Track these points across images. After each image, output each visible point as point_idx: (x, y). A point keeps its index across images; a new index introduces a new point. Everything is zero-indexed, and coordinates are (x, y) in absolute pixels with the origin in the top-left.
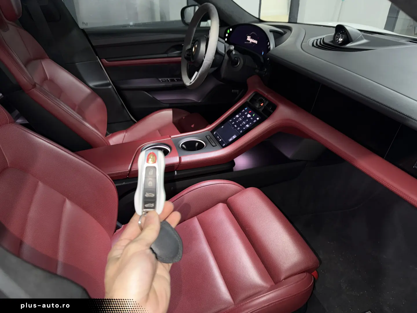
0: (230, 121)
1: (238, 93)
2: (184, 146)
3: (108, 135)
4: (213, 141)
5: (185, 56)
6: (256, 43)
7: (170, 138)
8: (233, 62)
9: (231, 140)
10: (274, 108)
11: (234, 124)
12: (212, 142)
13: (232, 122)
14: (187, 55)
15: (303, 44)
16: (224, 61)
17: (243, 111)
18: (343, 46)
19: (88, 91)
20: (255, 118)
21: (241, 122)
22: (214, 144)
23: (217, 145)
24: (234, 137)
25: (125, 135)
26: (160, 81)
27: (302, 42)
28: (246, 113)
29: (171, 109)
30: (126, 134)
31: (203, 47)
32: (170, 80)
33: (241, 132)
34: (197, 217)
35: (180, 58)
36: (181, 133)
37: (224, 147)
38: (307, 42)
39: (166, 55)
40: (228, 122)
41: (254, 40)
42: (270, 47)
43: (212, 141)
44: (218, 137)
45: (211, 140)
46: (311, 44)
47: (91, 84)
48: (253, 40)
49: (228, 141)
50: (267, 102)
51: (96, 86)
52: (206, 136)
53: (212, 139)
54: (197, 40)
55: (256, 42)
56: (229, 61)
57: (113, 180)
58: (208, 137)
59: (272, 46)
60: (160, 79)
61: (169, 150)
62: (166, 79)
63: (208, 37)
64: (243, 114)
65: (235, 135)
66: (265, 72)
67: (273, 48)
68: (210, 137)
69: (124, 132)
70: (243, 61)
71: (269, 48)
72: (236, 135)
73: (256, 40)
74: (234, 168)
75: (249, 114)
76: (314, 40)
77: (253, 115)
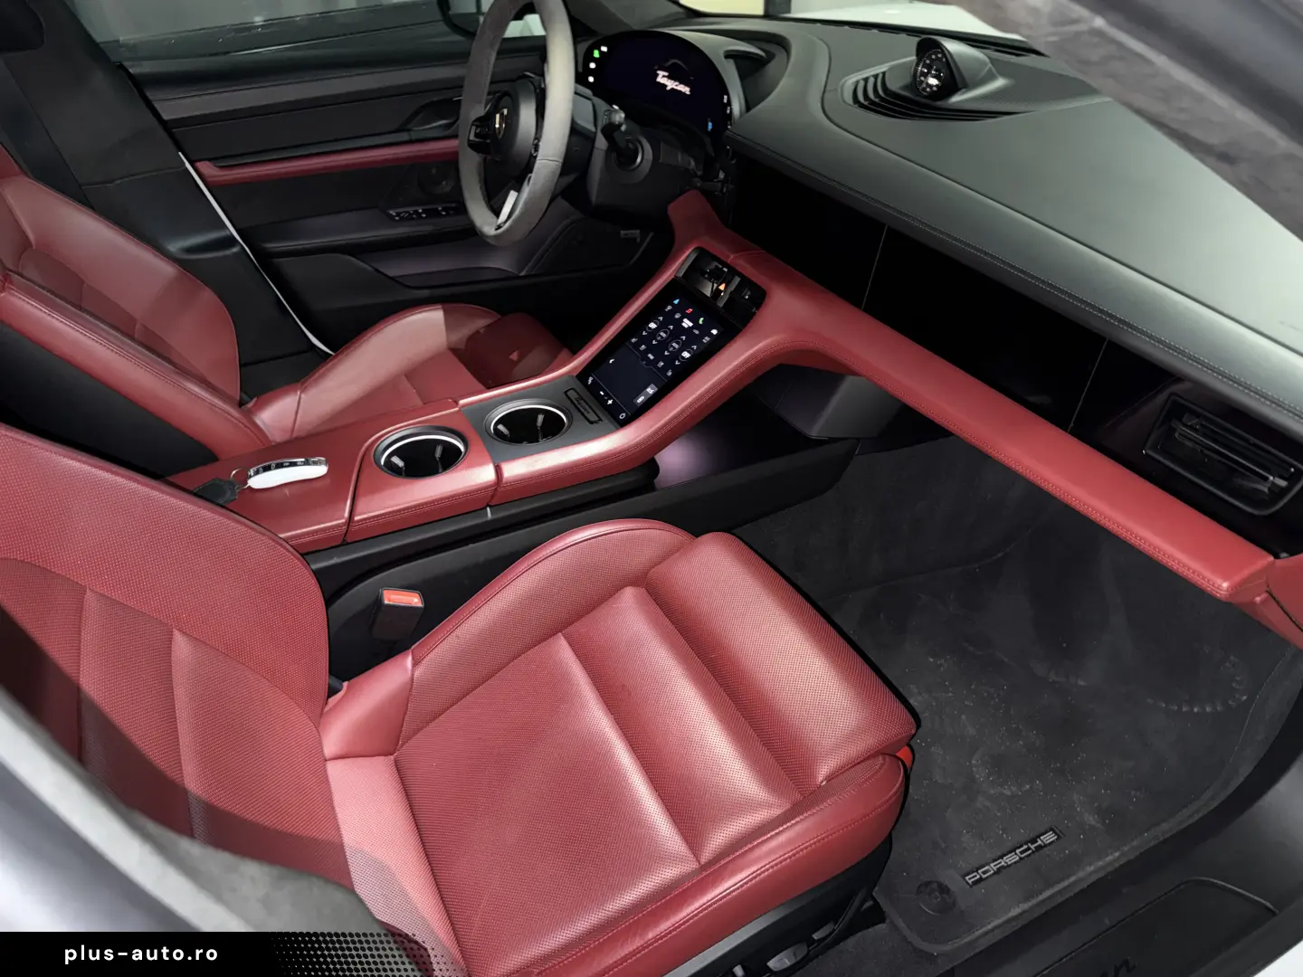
0: (634, 340)
1: (638, 240)
2: (501, 427)
3: (247, 403)
4: (590, 407)
5: (469, 140)
6: (688, 93)
7: (457, 409)
8: (622, 155)
9: (641, 400)
10: (760, 297)
11: (646, 352)
12: (585, 410)
13: (637, 345)
14: (477, 135)
15: (827, 96)
16: (595, 151)
17: (669, 308)
18: (939, 103)
19: (168, 270)
20: (705, 330)
21: (664, 344)
22: (593, 417)
23: (603, 419)
24: (650, 391)
25: (300, 398)
26: (391, 217)
27: (824, 92)
28: (677, 316)
29: (440, 306)
30: (303, 396)
31: (527, 114)
32: (424, 211)
33: (670, 373)
34: (564, 635)
35: (453, 143)
36: (489, 387)
37: (623, 424)
38: (836, 90)
39: (404, 136)
40: (627, 343)
41: (681, 83)
42: (731, 109)
43: (587, 407)
44: (602, 393)
45: (582, 402)
46: (848, 97)
47: (174, 247)
48: (677, 83)
49: (635, 404)
50: (737, 280)
51: (189, 250)
52: (566, 392)
53: (582, 399)
54: (506, 94)
55: (686, 90)
56: (608, 152)
57: (302, 555)
58: (572, 394)
59: (737, 107)
60: (393, 212)
61: (462, 448)
62: (411, 210)
63: (543, 86)
64: (669, 318)
65: (652, 385)
66: (720, 184)
67: (741, 115)
68: (578, 394)
69: (296, 391)
70: (651, 151)
71: (728, 112)
72: (656, 386)
73: (686, 85)
74: (656, 481)
75: (689, 319)
76: (857, 82)
77: (701, 322)
